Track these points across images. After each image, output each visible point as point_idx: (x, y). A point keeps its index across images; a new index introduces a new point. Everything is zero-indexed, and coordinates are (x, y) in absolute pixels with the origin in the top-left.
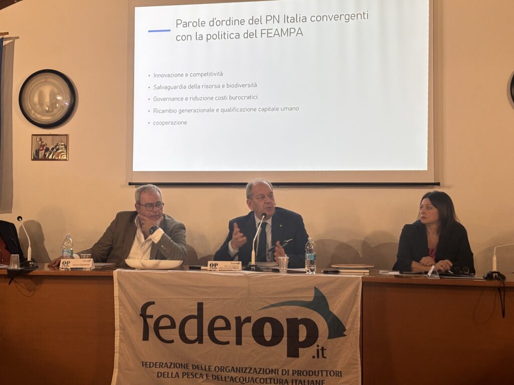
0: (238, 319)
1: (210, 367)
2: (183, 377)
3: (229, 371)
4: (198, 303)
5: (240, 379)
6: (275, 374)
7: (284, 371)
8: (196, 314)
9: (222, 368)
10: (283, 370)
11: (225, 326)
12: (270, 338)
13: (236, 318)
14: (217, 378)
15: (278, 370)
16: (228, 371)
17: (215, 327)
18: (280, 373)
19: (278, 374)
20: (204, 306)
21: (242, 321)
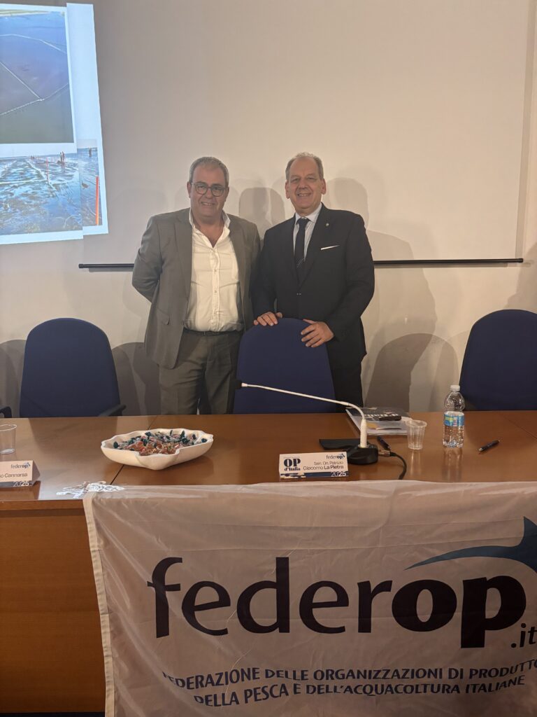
0: (364, 587)
1: (305, 673)
2: (246, 702)
3: (343, 678)
4: (277, 558)
5: (365, 688)
6: (436, 677)
7: (453, 672)
8: (274, 579)
9: (330, 673)
10: (450, 670)
11: (336, 600)
12: (429, 616)
13: (360, 584)
14: (318, 690)
15: (441, 670)
16: (341, 677)
17: (315, 601)
18: (445, 674)
19: (441, 677)
20: (291, 565)
21: (372, 590)
